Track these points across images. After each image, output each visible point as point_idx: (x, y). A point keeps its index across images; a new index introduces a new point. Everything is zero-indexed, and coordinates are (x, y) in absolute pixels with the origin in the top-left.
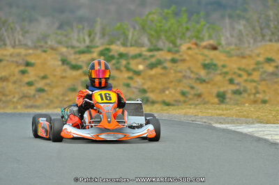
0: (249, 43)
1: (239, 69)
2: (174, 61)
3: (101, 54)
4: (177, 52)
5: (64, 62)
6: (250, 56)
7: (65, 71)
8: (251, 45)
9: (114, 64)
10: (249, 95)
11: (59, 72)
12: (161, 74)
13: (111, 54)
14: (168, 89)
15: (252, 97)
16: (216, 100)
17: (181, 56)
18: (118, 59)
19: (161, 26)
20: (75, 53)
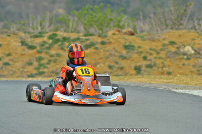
0: (158, 31)
1: (151, 49)
2: (103, 43)
3: (50, 38)
4: (106, 36)
5: (23, 43)
6: (159, 40)
7: (24, 50)
8: (159, 32)
9: (59, 45)
10: (158, 68)
11: (19, 51)
12: (94, 53)
13: (57, 38)
14: (99, 63)
15: (160, 70)
16: (134, 72)
17: (108, 39)
18: (62, 41)
19: (92, 18)
20: (31, 37)
